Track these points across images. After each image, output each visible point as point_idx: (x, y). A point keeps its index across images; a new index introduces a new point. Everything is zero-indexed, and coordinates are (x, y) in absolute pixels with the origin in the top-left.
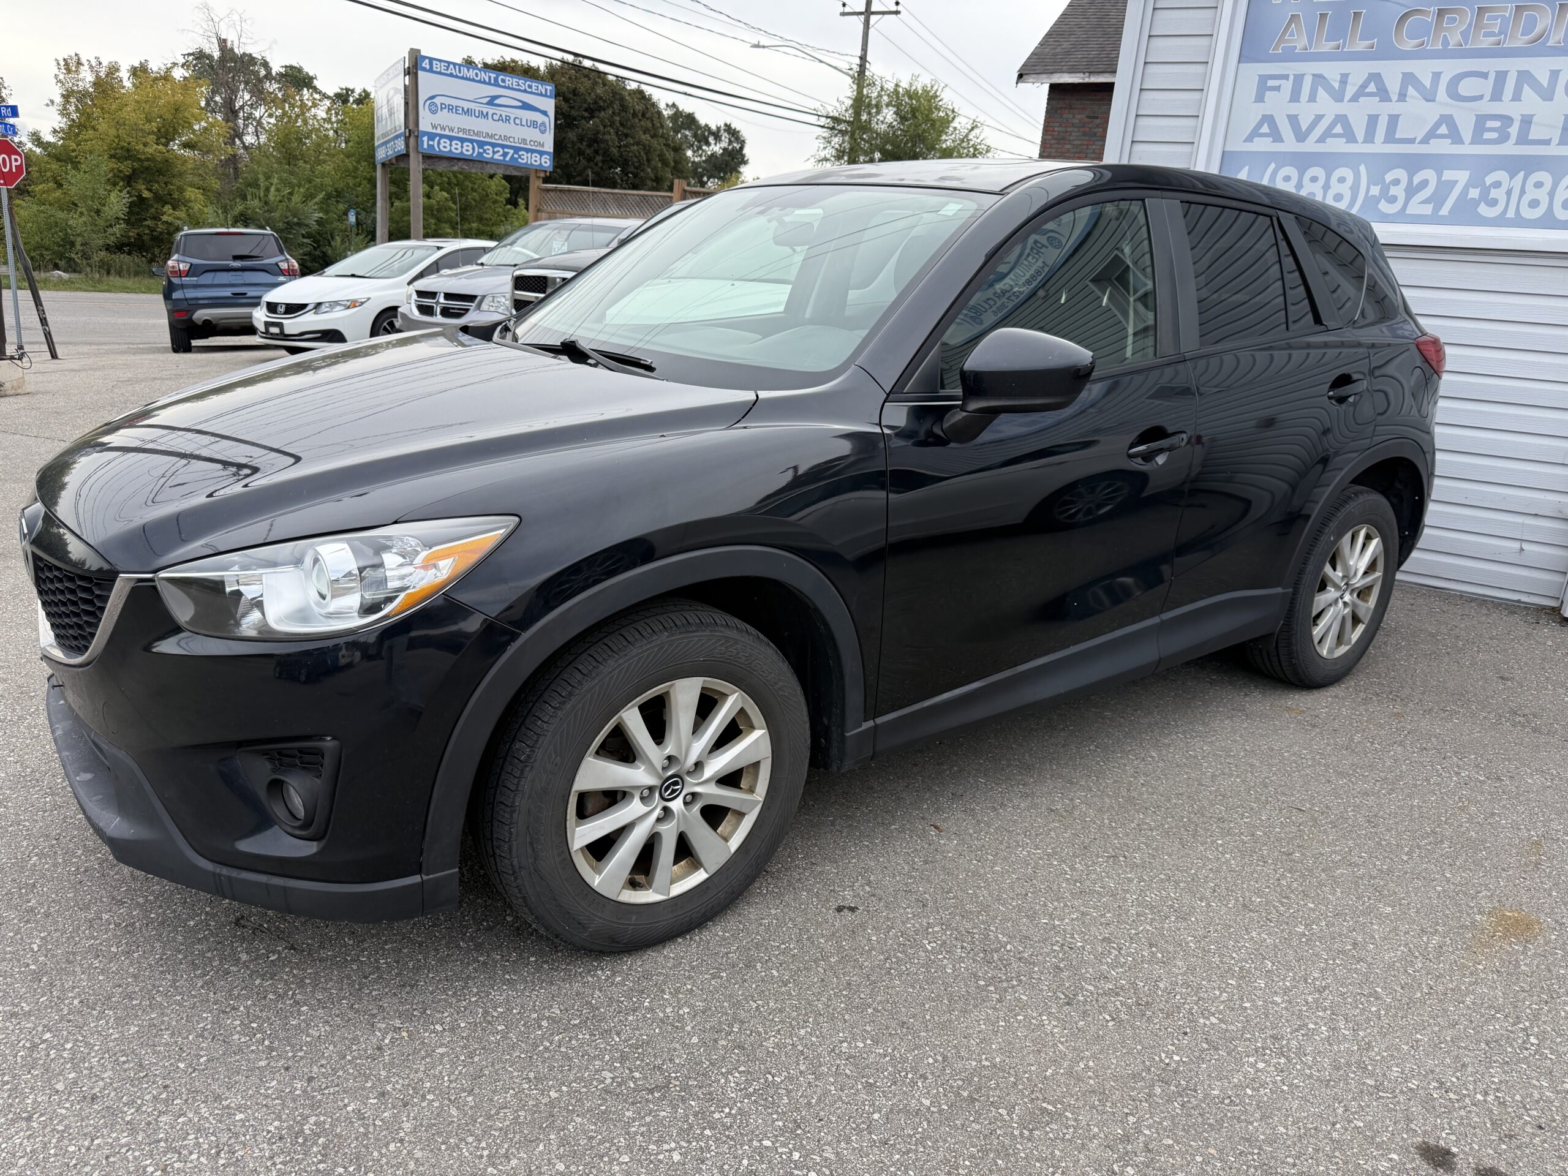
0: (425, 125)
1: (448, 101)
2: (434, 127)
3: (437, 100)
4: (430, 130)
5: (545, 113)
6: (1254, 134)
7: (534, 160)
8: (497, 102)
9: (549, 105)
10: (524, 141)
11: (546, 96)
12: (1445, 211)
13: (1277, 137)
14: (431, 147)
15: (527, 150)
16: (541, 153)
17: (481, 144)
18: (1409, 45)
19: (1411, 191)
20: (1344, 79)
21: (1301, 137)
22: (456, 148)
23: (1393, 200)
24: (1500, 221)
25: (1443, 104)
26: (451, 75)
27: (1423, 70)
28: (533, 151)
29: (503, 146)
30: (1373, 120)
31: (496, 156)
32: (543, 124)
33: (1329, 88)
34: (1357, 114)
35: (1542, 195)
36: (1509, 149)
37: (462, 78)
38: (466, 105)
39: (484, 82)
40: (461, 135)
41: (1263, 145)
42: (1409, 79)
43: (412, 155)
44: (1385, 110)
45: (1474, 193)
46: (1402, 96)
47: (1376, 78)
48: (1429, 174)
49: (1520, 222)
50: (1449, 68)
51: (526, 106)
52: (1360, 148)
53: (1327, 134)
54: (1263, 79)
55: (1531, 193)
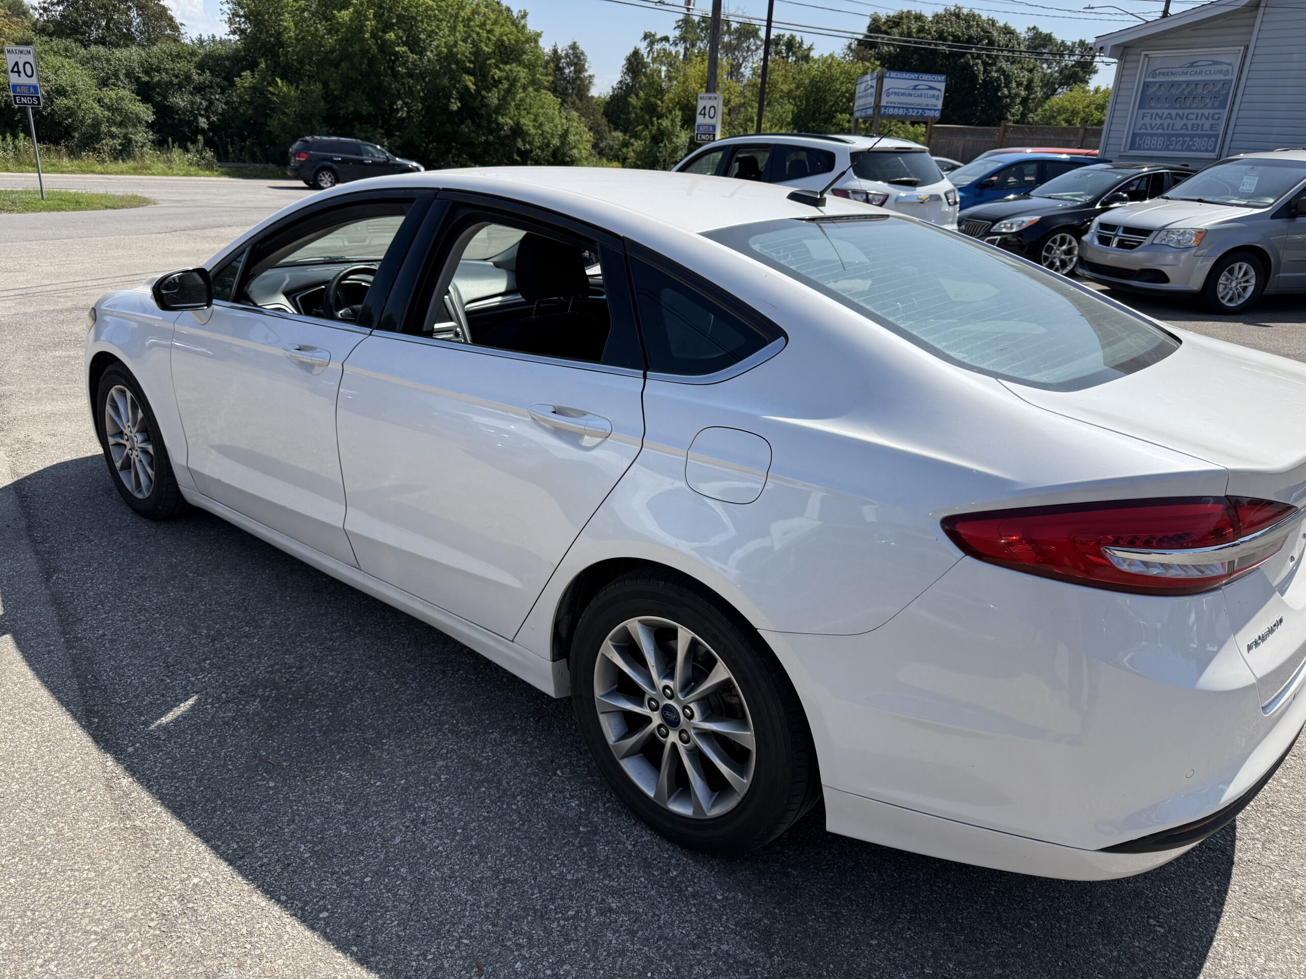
0: (883, 103)
1: (894, 90)
2: (887, 103)
3: (890, 91)
4: (885, 104)
5: (939, 90)
6: (1141, 128)
7: (932, 114)
8: (918, 87)
9: (942, 86)
10: (928, 105)
11: (941, 82)
12: (1184, 147)
13: (1146, 129)
14: (885, 112)
15: (928, 109)
16: (935, 110)
17: (907, 109)
18: (1178, 106)
19: (1177, 143)
20: (1163, 114)
21: (1152, 129)
22: (896, 111)
23: (1172, 145)
24: (1196, 151)
25: (1185, 121)
26: (898, 78)
27: (1181, 112)
28: (931, 110)
29: (917, 109)
30: (1169, 125)
31: (914, 114)
32: (938, 96)
33: (1159, 117)
34: (1165, 123)
35: (1205, 144)
36: (1199, 132)
37: (903, 79)
38: (903, 91)
39: (912, 79)
40: (899, 105)
41: (1143, 131)
42: (1177, 114)
43: (876, 116)
44: (1171, 122)
45: (1191, 143)
46: (1176, 119)
47: (1170, 114)
48: (1181, 139)
49: (1200, 151)
50: (1187, 112)
51: (931, 88)
52: (1166, 132)
53: (1158, 128)
54: (1144, 114)
55: (1203, 143)
